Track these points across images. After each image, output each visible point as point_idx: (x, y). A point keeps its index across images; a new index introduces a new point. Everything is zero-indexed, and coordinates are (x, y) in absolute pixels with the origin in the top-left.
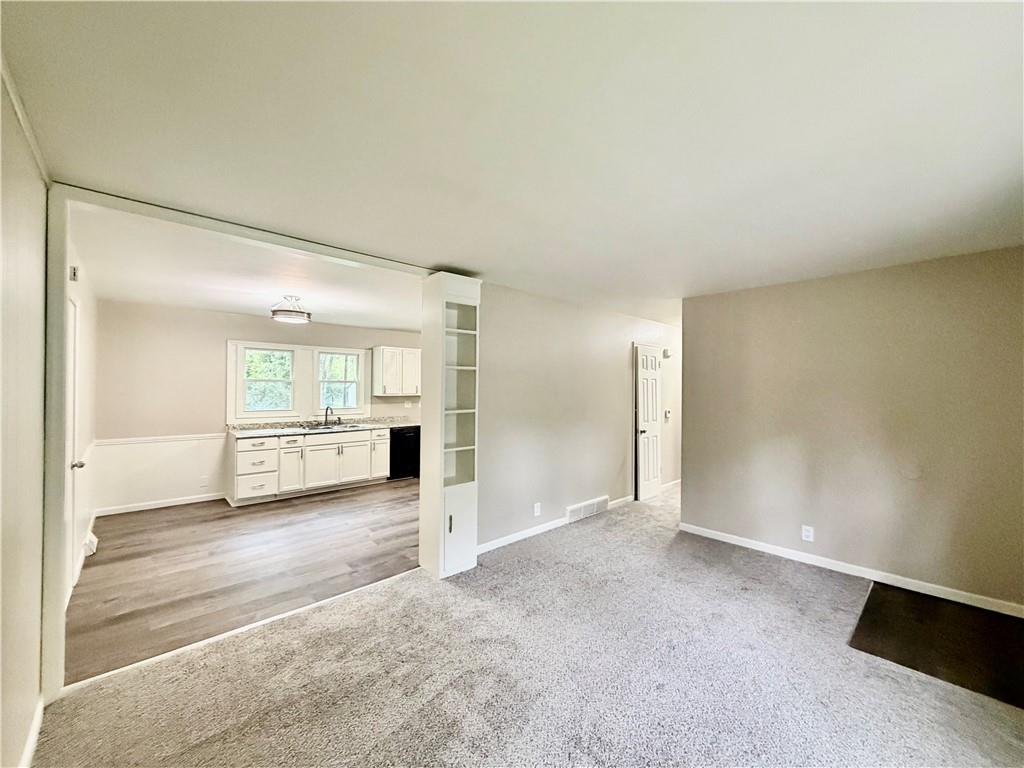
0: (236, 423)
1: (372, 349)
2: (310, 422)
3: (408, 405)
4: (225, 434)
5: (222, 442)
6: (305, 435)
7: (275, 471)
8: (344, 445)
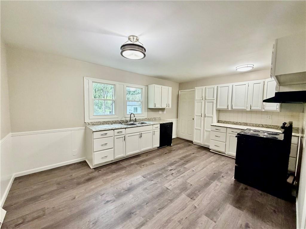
0: (89, 121)
1: (147, 86)
2: (123, 121)
3: (160, 112)
4: (84, 127)
5: (83, 131)
6: (125, 128)
7: (112, 148)
8: (142, 133)
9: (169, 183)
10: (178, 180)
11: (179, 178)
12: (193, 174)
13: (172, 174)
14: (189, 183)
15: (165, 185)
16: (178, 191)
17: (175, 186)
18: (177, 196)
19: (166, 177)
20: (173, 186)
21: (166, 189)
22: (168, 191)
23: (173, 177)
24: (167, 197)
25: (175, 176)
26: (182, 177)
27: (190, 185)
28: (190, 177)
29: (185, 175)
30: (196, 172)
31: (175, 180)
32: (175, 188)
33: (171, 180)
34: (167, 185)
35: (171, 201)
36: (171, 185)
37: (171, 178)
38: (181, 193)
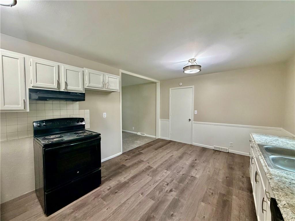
9: (167, 174)
10: (159, 178)
11: (160, 180)
12: (144, 187)
13: (167, 184)
14: (150, 176)
15: (170, 172)
16: (159, 169)
17: (162, 172)
18: (159, 167)
19: (172, 181)
20: (163, 173)
21: (168, 170)
22: (166, 168)
23: (166, 181)
24: (165, 165)
25: (164, 182)
26: (157, 182)
27: (150, 175)
28: (148, 182)
29: (153, 184)
30: (138, 191)
31: (163, 178)
32: (161, 171)
33: (167, 177)
34: (169, 172)
35: (162, 164)
36: (166, 173)
37: (167, 179)
38: (157, 169)
